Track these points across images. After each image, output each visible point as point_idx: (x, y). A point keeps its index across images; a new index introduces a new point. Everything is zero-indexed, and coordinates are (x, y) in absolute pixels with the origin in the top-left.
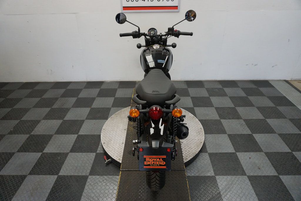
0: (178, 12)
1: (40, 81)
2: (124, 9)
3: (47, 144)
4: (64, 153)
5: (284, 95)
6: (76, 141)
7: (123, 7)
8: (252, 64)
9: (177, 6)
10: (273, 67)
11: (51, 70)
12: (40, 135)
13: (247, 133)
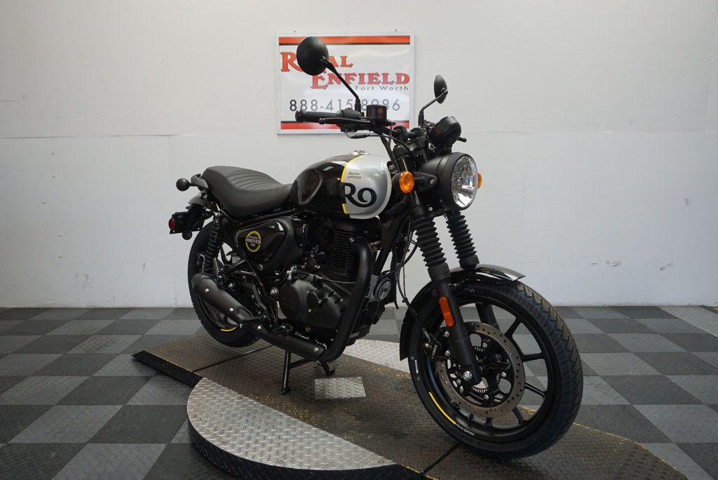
1: (50, 306)
2: (282, 128)
3: (26, 425)
4: (69, 445)
5: (707, 331)
6: (113, 419)
7: (282, 122)
8: (608, 262)
9: (408, 122)
10: (662, 269)
11: (87, 276)
12: (12, 407)
13: (617, 403)
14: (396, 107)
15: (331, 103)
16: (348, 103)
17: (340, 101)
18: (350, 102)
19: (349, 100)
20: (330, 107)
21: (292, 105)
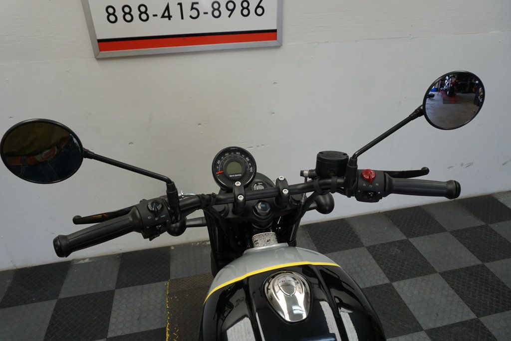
0: (278, 47)
2: (101, 49)
7: (99, 41)
8: (462, 164)
9: (275, 31)
10: (504, 164)
14: (260, 11)
15: (167, 8)
16: (192, 8)
17: (180, 4)
18: (195, 6)
19: (193, 4)
20: (166, 14)
21: (109, 14)
